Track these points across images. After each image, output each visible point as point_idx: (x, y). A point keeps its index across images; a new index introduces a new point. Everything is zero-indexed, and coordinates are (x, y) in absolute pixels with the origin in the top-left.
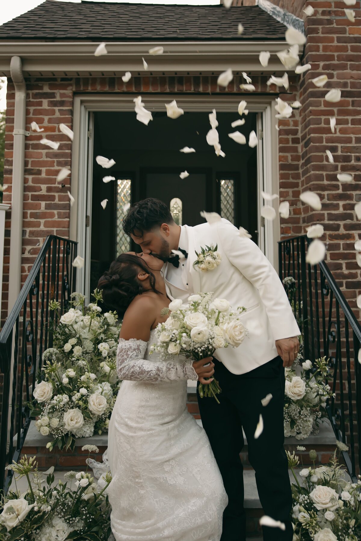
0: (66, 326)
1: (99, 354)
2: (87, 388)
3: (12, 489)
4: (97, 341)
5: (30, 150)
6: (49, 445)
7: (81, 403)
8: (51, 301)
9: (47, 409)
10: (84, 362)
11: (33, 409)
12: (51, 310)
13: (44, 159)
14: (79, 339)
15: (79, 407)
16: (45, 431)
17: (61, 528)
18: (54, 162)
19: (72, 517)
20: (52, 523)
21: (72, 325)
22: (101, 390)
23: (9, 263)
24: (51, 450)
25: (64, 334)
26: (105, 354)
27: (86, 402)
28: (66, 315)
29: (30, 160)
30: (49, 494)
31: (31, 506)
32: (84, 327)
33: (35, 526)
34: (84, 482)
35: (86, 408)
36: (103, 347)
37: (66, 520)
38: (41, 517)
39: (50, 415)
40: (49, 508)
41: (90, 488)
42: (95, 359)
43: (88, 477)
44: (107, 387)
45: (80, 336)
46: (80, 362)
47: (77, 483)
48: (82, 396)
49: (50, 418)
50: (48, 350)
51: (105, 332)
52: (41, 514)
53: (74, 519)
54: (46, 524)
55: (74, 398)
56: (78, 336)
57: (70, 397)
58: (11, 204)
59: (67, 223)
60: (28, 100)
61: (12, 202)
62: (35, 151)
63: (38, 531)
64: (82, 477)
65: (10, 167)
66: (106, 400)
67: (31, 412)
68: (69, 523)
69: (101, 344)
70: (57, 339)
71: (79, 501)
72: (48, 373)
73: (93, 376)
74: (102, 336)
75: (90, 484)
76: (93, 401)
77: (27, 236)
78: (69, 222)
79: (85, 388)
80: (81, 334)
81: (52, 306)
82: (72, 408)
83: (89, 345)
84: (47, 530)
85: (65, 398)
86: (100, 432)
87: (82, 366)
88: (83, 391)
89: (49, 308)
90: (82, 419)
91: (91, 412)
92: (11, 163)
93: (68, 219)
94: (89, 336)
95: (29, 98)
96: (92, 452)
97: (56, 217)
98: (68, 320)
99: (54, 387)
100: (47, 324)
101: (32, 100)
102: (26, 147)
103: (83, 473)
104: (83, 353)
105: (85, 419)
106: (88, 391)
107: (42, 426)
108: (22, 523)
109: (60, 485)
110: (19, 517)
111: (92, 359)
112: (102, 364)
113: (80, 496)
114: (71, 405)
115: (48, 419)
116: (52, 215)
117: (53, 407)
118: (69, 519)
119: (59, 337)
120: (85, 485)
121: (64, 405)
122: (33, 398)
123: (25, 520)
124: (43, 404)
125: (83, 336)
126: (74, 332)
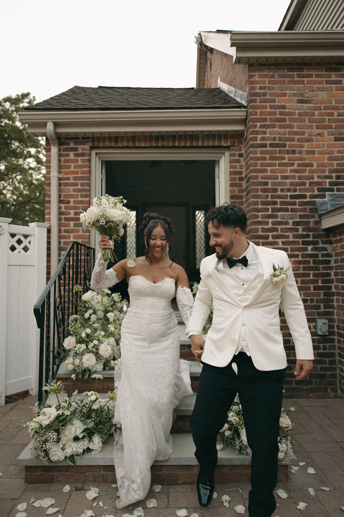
0: (86, 302)
1: (107, 319)
2: (98, 340)
3: (48, 402)
4: (106, 312)
5: (63, 187)
6: (73, 376)
7: (94, 349)
8: (76, 286)
9: (72, 353)
10: (98, 325)
11: (63, 353)
12: (76, 292)
13: (72, 193)
14: (94, 310)
15: (93, 352)
16: (71, 367)
17: (78, 426)
18: (78, 195)
19: (85, 419)
20: (72, 423)
21: (89, 301)
22: (107, 342)
23: (50, 263)
24: (74, 379)
25: (85, 307)
26: (111, 320)
27: (97, 349)
28: (86, 294)
29: (63, 194)
30: (70, 405)
31: (58, 412)
32: (98, 303)
33: (61, 424)
34: (93, 398)
35: (97, 353)
36: (110, 315)
37: (81, 421)
38: (65, 419)
39: (74, 358)
40: (69, 413)
41: (97, 401)
42: (105, 323)
43: (96, 395)
44: (112, 340)
45: (95, 308)
46: (95, 324)
47: (89, 399)
48: (95, 345)
49: (74, 359)
50: (73, 316)
51: (111, 306)
52: (65, 416)
53: (87, 420)
54: (69, 423)
55: (89, 347)
56: (94, 308)
57: (87, 346)
58: (50, 223)
59: (88, 236)
60: (60, 153)
61: (51, 222)
62: (66, 187)
63: (63, 427)
64: (92, 395)
65: (49, 199)
66: (111, 348)
67: (62, 356)
68: (83, 423)
69: (109, 313)
70: (81, 310)
71: (90, 410)
72: (72, 331)
73: (103, 333)
74: (111, 309)
75: (97, 399)
76: (102, 348)
77: (62, 245)
78: (89, 235)
79: (97, 340)
80: (96, 307)
81: (76, 289)
82: (89, 353)
83: (101, 314)
84: (69, 427)
85: (83, 346)
86: (107, 368)
87: (96, 327)
88: (95, 342)
89: (74, 291)
90: (95, 360)
91: (101, 355)
92: (49, 196)
93: (88, 234)
94: (102, 308)
95: (61, 151)
96: (98, 378)
97: (81, 232)
98: (87, 298)
99: (77, 339)
100: (72, 300)
101: (62, 152)
102: (60, 185)
103: (93, 392)
104: (97, 319)
105: (97, 360)
106: (99, 342)
107: (68, 364)
108: (53, 422)
109: (79, 400)
110: (50, 419)
111: (103, 323)
112: (109, 326)
113: (91, 406)
114: (87, 350)
115: (72, 360)
116: (78, 231)
117: (76, 353)
118: (83, 420)
119: (82, 309)
120: (94, 399)
121: (83, 351)
122: (63, 346)
123: (54, 421)
124: (70, 350)
125: (97, 308)
126: (91, 306)
